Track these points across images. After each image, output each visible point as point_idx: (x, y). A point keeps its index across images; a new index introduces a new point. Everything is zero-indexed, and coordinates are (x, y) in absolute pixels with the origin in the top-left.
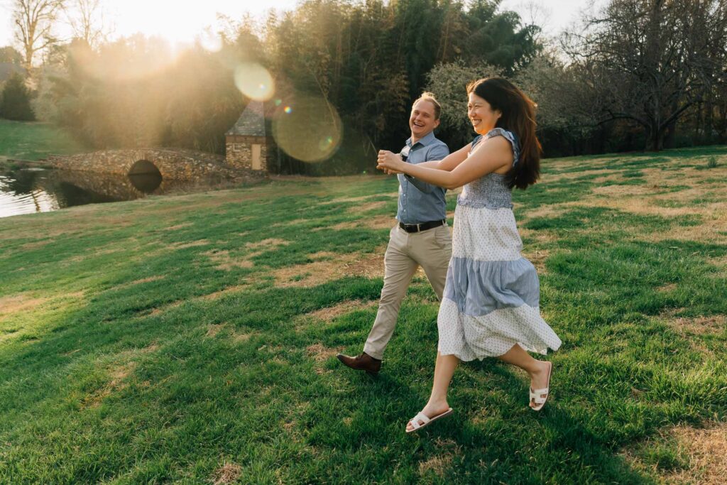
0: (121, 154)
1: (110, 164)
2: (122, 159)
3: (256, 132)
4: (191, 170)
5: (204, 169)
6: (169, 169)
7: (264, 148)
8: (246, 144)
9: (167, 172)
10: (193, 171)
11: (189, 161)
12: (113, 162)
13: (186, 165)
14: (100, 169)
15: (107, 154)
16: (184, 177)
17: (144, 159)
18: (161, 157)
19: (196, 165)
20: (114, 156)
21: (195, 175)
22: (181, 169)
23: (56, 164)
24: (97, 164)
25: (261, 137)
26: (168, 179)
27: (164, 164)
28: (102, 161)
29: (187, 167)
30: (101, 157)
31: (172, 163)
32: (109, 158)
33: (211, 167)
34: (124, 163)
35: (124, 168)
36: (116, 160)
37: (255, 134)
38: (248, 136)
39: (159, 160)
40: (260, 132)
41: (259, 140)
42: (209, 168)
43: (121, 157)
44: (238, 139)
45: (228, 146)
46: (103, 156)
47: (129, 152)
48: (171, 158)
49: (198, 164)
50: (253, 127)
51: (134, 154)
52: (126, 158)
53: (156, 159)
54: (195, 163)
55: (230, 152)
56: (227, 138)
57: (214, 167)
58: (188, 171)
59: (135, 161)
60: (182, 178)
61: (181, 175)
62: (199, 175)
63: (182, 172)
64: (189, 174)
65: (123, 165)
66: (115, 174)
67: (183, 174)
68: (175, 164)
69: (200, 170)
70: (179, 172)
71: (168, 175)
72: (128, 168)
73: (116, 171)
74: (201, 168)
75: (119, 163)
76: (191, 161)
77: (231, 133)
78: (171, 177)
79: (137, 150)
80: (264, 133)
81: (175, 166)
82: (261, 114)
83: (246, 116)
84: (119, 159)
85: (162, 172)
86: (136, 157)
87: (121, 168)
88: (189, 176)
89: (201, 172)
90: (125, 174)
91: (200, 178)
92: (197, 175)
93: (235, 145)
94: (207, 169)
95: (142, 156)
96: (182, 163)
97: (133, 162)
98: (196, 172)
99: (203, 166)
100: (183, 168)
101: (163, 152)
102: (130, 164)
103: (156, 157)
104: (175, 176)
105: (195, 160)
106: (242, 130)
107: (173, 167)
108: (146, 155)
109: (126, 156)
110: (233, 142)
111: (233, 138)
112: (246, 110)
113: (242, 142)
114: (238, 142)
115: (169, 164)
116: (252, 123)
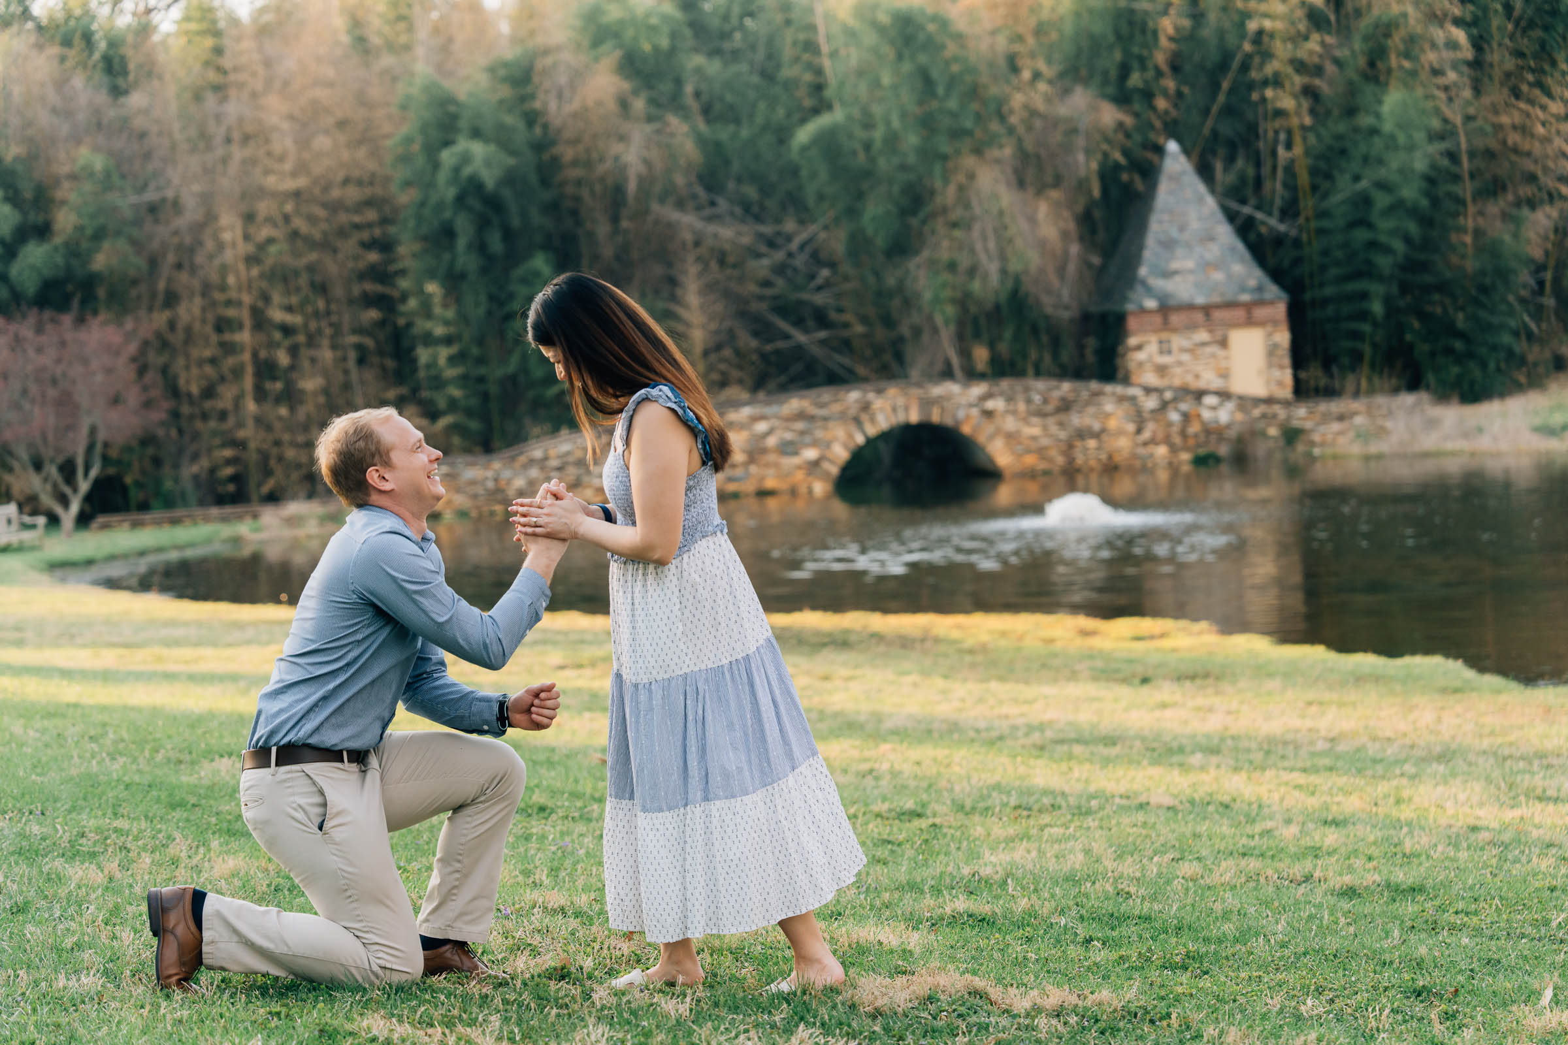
0: (801, 416)
2: (802, 433)
3: (1243, 289)
4: (1131, 428)
5: (1187, 418)
6: (1034, 438)
7: (1283, 337)
8: (1210, 331)
9: (1028, 451)
10: (1139, 431)
11: (1122, 399)
12: (754, 454)
13: (1108, 416)
16: (1104, 457)
17: (914, 417)
18: (996, 404)
19: (1153, 411)
20: (761, 427)
21: (1145, 444)
22: (1082, 434)
25: (1269, 303)
26: (1030, 474)
27: (1010, 424)
29: (1112, 424)
31: (1046, 416)
33: (1214, 408)
34: (815, 444)
35: (815, 464)
36: (771, 441)
37: (1246, 297)
38: (1218, 306)
39: (989, 414)
40: (1257, 291)
41: (1260, 313)
42: (1206, 415)
43: (800, 425)
44: (1175, 319)
47: (836, 401)
48: (1046, 401)
49: (1164, 405)
50: (1218, 276)
51: (866, 407)
52: (825, 428)
53: (975, 412)
54: (1151, 403)
55: (1148, 366)
56: (1132, 323)
57: (1230, 406)
58: (1121, 432)
59: (872, 431)
60: (1093, 463)
61: (1089, 452)
62: (1167, 440)
63: (1092, 443)
64: (1123, 445)
65: (811, 454)
66: (763, 494)
67: (1099, 449)
68: (1062, 417)
69: (1170, 424)
70: (1078, 444)
71: (1030, 460)
72: (831, 462)
73: (770, 483)
74: (1174, 417)
75: (789, 449)
76: (1133, 399)
77: (1151, 304)
78: (1042, 466)
79: (880, 392)
80: (1273, 290)
81: (1061, 425)
82: (1225, 232)
83: (1169, 245)
84: (789, 436)
85: (1001, 455)
86: (873, 420)
87: (799, 467)
88: (1125, 453)
89: (1175, 429)
90: (820, 488)
91: (1174, 449)
92: (1157, 444)
93: (1161, 342)
94: (1199, 416)
95: (907, 409)
96: (1091, 410)
97: (860, 439)
98: (1154, 433)
99: (1184, 407)
100: (1096, 426)
101: (1005, 384)
102: (845, 446)
103: (971, 405)
104: (1060, 460)
105: (1148, 390)
106: (1182, 289)
107: (1054, 429)
108: (927, 403)
109: (826, 419)
110: (1156, 331)
111: (1158, 319)
112: (1158, 226)
113: (1193, 327)
114: (1175, 330)
115: (1035, 420)
116: (1205, 265)
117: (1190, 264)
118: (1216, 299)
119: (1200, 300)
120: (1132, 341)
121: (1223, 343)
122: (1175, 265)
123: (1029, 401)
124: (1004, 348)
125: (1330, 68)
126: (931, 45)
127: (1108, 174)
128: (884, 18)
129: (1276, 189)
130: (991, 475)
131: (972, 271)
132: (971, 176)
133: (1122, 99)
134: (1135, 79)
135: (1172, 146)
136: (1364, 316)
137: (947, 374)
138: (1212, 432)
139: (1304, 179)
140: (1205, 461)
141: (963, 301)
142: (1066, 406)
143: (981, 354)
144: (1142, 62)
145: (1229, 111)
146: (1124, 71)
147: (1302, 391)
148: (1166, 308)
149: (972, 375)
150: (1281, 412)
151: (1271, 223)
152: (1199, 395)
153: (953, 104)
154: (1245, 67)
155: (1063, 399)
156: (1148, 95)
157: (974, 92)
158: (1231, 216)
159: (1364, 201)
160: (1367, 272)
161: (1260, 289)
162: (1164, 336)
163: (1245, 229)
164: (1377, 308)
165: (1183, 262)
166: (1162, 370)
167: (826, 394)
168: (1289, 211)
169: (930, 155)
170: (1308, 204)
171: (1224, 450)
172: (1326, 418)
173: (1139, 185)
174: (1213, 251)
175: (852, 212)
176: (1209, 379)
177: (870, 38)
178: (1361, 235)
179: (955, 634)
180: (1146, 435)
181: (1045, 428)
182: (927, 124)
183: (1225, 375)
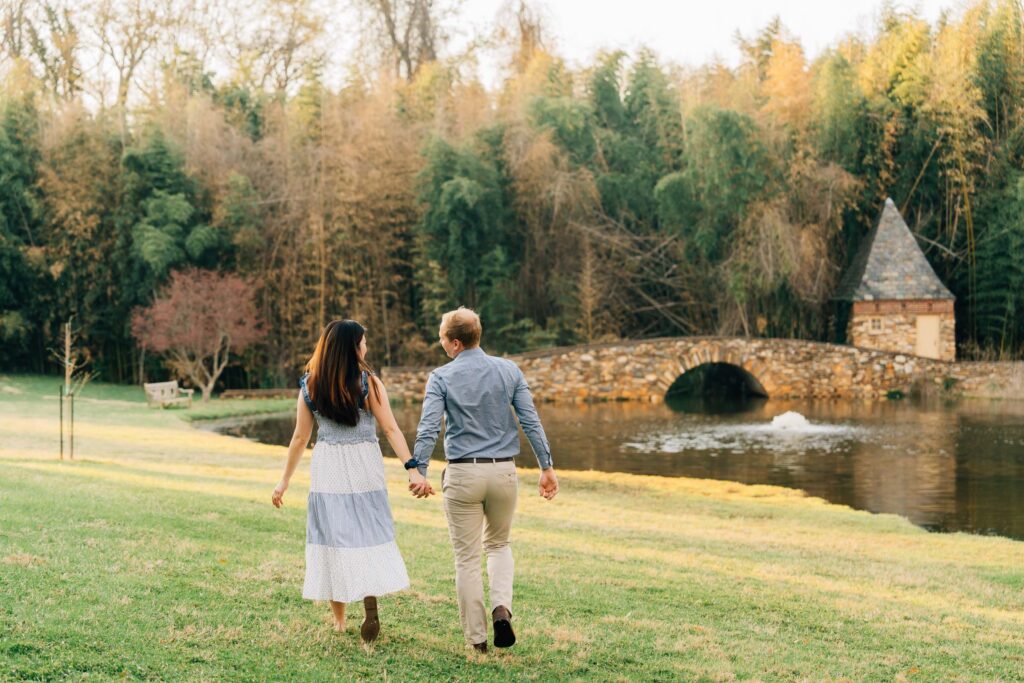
0: (647, 354)
1: (608, 377)
2: (647, 365)
4: (850, 373)
5: (885, 369)
6: (790, 376)
7: (951, 322)
8: (905, 316)
9: (785, 383)
10: (854, 375)
11: (845, 355)
12: (617, 376)
13: (836, 364)
14: (572, 393)
15: (598, 358)
16: (832, 389)
17: (716, 359)
18: (767, 354)
19: (863, 363)
20: (623, 359)
21: (858, 383)
22: (819, 375)
24: (566, 381)
25: (943, 301)
26: (785, 398)
27: (775, 366)
28: (581, 373)
29: (838, 370)
30: (578, 365)
31: (797, 362)
32: (607, 367)
33: (902, 364)
34: (654, 371)
35: (654, 383)
36: (628, 368)
37: (925, 296)
38: (911, 301)
39: (762, 359)
41: (937, 306)
42: (897, 367)
43: (646, 360)
44: (883, 307)
45: (860, 323)
46: (586, 364)
47: (669, 347)
48: (797, 353)
49: (871, 360)
50: (912, 282)
51: (687, 351)
52: (661, 363)
53: (753, 357)
54: (863, 358)
55: (865, 335)
56: (856, 308)
57: (912, 363)
58: (843, 375)
59: (689, 366)
60: (825, 393)
61: (823, 387)
62: (872, 382)
63: (825, 381)
64: (844, 383)
65: (651, 378)
66: (621, 400)
67: (828, 385)
68: (807, 364)
69: (874, 372)
70: (816, 381)
71: (786, 389)
72: (663, 382)
73: (625, 394)
74: (877, 367)
75: (637, 374)
76: (852, 355)
77: (869, 297)
78: (793, 393)
79: (696, 342)
80: (946, 292)
81: (806, 368)
82: (918, 256)
83: (883, 262)
84: (638, 366)
85: (768, 384)
86: (690, 360)
87: (644, 385)
88: (846, 388)
89: (877, 375)
90: (656, 398)
91: (874, 386)
92: (865, 384)
93: (874, 321)
94: (893, 368)
95: (711, 354)
96: (825, 360)
97: (682, 371)
98: (864, 377)
99: (883, 362)
100: (828, 371)
101: (773, 341)
102: (673, 374)
103: (752, 354)
104: (805, 390)
105: (862, 350)
106: (888, 289)
107: (802, 371)
108: (724, 351)
109: (661, 357)
110: (871, 315)
111: (873, 307)
112: (877, 249)
113: (894, 313)
114: (882, 315)
115: (790, 365)
116: (905, 275)
117: (895, 274)
118: (910, 296)
119: (900, 297)
120: (856, 320)
121: (913, 324)
122: (885, 275)
123: (787, 353)
124: (776, 319)
125: (991, 157)
126: (739, 134)
127: (848, 216)
128: (712, 117)
129: (953, 230)
130: (762, 396)
131: (758, 272)
132: (761, 215)
133: (859, 171)
134: (868, 159)
135: (889, 201)
136: (1002, 312)
137: (741, 334)
138: (900, 378)
139: (970, 226)
140: (894, 396)
141: (751, 290)
142: (810, 357)
143: (762, 323)
144: (873, 148)
145: (926, 181)
146: (862, 153)
147: (961, 355)
148: (878, 300)
149: (755, 335)
150: (945, 369)
151: (949, 252)
152: (894, 355)
153: (751, 170)
154: (937, 155)
155: (808, 353)
156: (876, 170)
157: (767, 163)
158: (923, 246)
159: (1004, 242)
160: (1006, 285)
161: (938, 291)
162: (876, 318)
163: (932, 255)
164: (1010, 307)
165: (891, 272)
166: (873, 338)
167: (663, 342)
168: (960, 244)
169: (735, 200)
170: (971, 241)
171: (906, 390)
172: (973, 373)
173: (868, 223)
174: (910, 267)
175: (688, 232)
176: (903, 345)
177: (704, 129)
178: (1002, 262)
179: (658, 487)
180: (859, 378)
181: (796, 370)
182: (736, 181)
183: (913, 343)
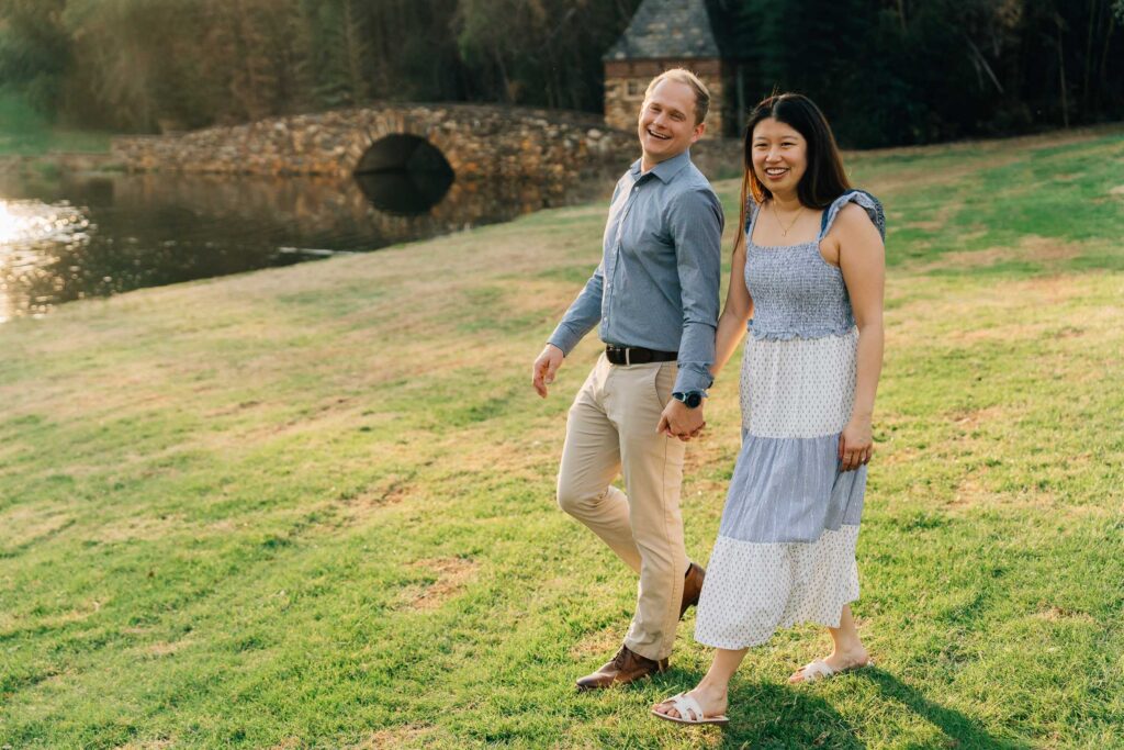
0: (334, 123)
1: (299, 148)
2: (335, 135)
3: (691, 48)
4: (539, 149)
5: (577, 145)
6: (474, 151)
7: (716, 87)
9: (469, 161)
10: (544, 152)
11: (532, 128)
12: (309, 146)
13: (525, 138)
14: (270, 164)
15: (291, 127)
16: (519, 169)
17: (401, 130)
18: (451, 125)
19: (554, 138)
20: (312, 129)
21: (548, 162)
22: (508, 151)
23: (139, 158)
24: (261, 151)
25: (706, 60)
26: (470, 177)
27: (459, 140)
28: (275, 143)
29: (526, 145)
30: (272, 135)
31: (482, 136)
32: (298, 136)
33: (597, 140)
34: (342, 144)
35: (342, 157)
36: (318, 139)
37: (689, 54)
38: (669, 60)
39: (446, 131)
40: (703, 48)
41: (701, 67)
42: (590, 143)
43: (333, 130)
44: (639, 68)
46: (279, 133)
47: (355, 115)
48: (482, 125)
49: (563, 134)
50: (679, 36)
51: (372, 120)
52: (348, 133)
53: (437, 128)
56: (609, 69)
57: (607, 138)
58: (531, 152)
59: (376, 137)
60: (512, 173)
61: (510, 165)
62: (562, 161)
63: (512, 158)
64: (533, 161)
65: (339, 150)
66: (314, 174)
67: (516, 163)
68: (493, 137)
69: (565, 150)
70: (504, 158)
71: (471, 166)
72: (352, 156)
73: (317, 167)
74: (567, 143)
75: (327, 145)
76: (540, 127)
77: (621, 55)
78: (479, 172)
79: (381, 110)
81: (493, 143)
84: (327, 136)
85: (454, 161)
86: (376, 129)
87: (333, 158)
88: (534, 167)
89: (568, 153)
90: (344, 173)
91: (567, 168)
92: (556, 163)
93: (630, 85)
94: (584, 144)
95: (396, 124)
96: (512, 134)
97: (368, 142)
98: (554, 154)
99: (574, 137)
100: (516, 146)
101: (457, 111)
102: (360, 146)
103: (435, 125)
104: (490, 168)
105: (551, 123)
106: (648, 45)
107: (487, 146)
108: (408, 121)
109: (348, 127)
110: (624, 77)
111: (626, 68)
114: (637, 77)
115: (475, 138)
116: (673, 28)
117: (663, 26)
118: (667, 54)
119: (656, 55)
120: (608, 83)
122: (652, 27)
123: (472, 125)
130: (445, 175)
142: (495, 130)
148: (632, 60)
152: (586, 129)
155: (493, 124)
162: (633, 80)
165: (659, 24)
167: (349, 109)
180: (549, 155)
181: (482, 144)
